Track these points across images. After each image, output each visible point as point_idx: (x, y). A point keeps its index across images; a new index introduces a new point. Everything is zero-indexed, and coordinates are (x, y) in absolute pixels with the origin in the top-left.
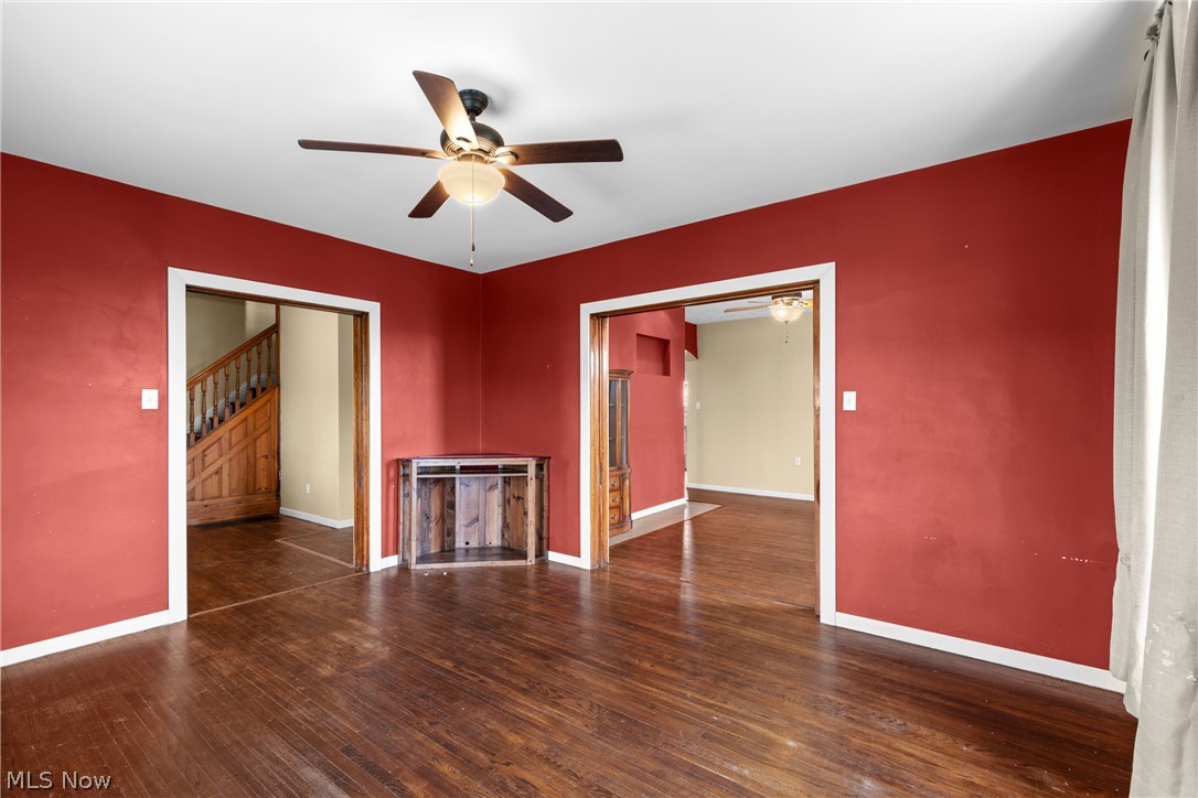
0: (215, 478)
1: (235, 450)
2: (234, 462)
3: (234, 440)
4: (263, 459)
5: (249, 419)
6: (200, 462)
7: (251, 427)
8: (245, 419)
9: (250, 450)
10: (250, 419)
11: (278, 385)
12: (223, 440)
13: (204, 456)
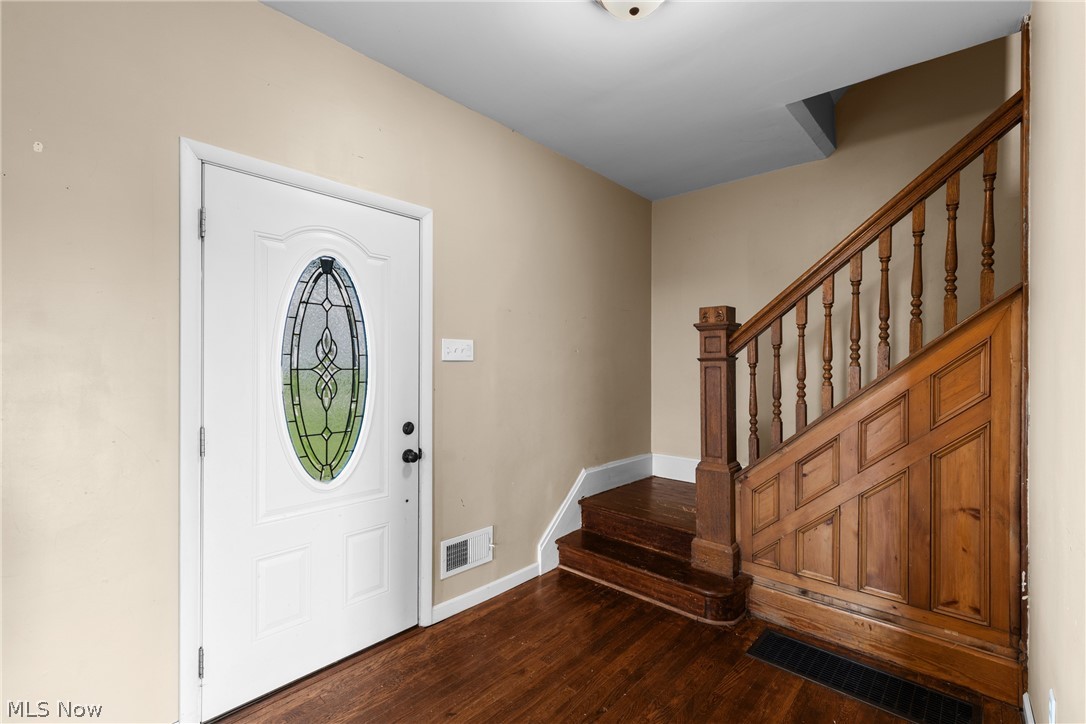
0: (825, 532)
1: (877, 473)
2: (874, 505)
3: (873, 448)
4: (964, 519)
5: (913, 396)
6: (792, 488)
7: (922, 419)
8: (904, 396)
9: (919, 483)
10: (921, 397)
11: (1020, 292)
12: (842, 443)
13: (800, 477)
